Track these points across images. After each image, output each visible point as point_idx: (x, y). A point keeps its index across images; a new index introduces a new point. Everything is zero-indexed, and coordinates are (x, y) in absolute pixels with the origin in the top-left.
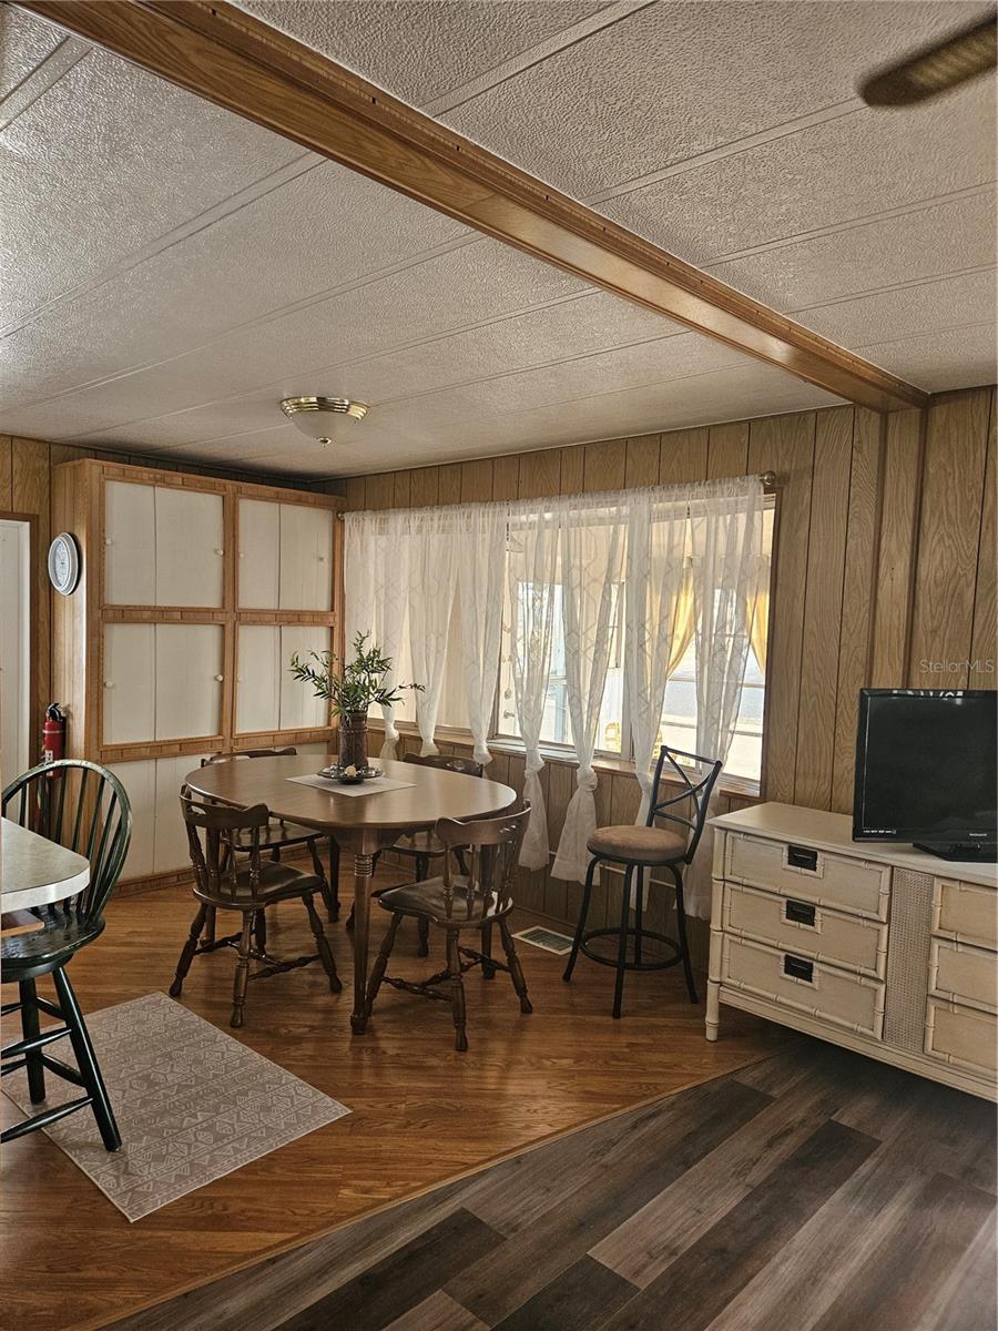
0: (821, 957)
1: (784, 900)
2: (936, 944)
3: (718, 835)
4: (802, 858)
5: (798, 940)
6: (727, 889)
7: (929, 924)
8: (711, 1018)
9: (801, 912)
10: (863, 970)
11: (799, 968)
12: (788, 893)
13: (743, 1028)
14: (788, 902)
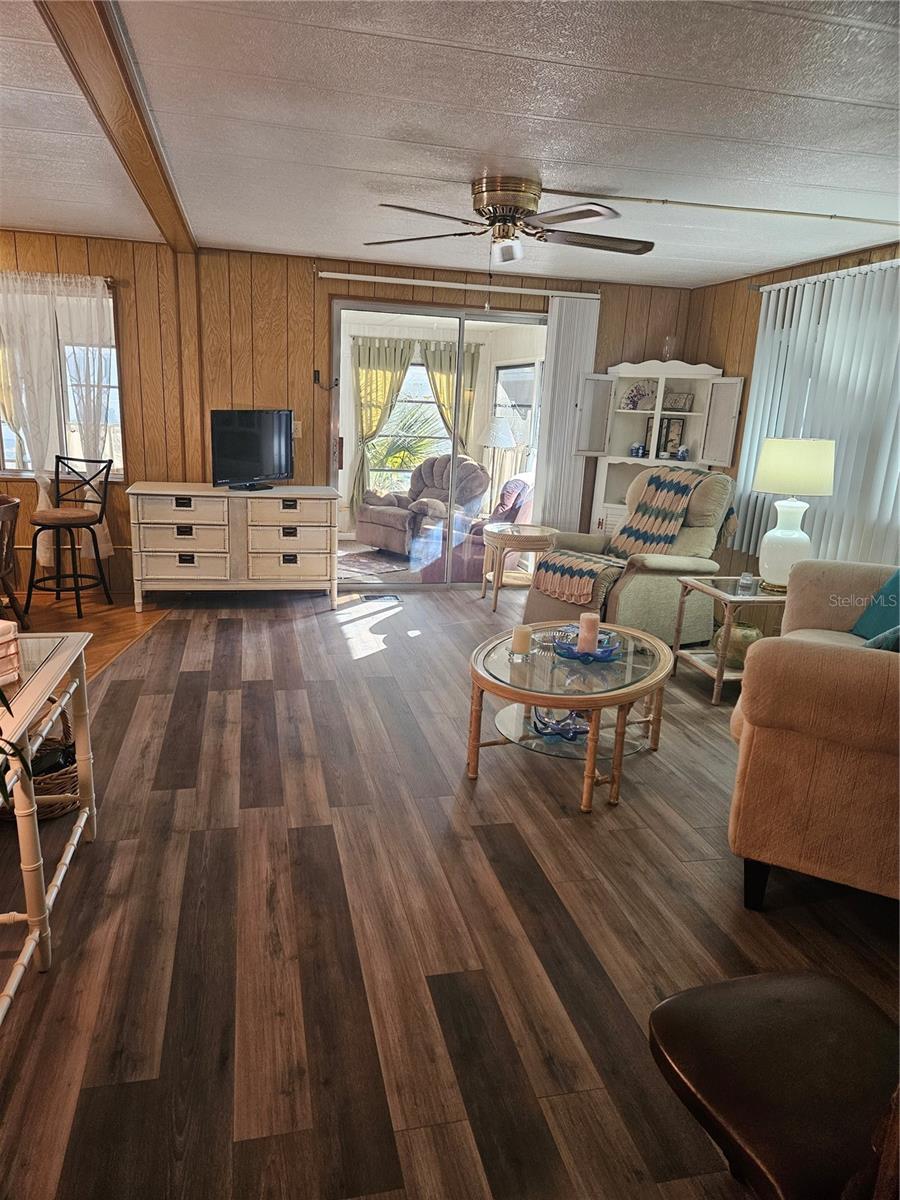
0: (198, 550)
1: (175, 526)
2: (250, 528)
3: (132, 500)
4: (183, 502)
5: (185, 545)
6: (142, 529)
7: (247, 522)
8: (138, 600)
9: (185, 530)
10: (219, 550)
11: (186, 559)
12: (177, 521)
13: (158, 600)
14: (178, 528)
